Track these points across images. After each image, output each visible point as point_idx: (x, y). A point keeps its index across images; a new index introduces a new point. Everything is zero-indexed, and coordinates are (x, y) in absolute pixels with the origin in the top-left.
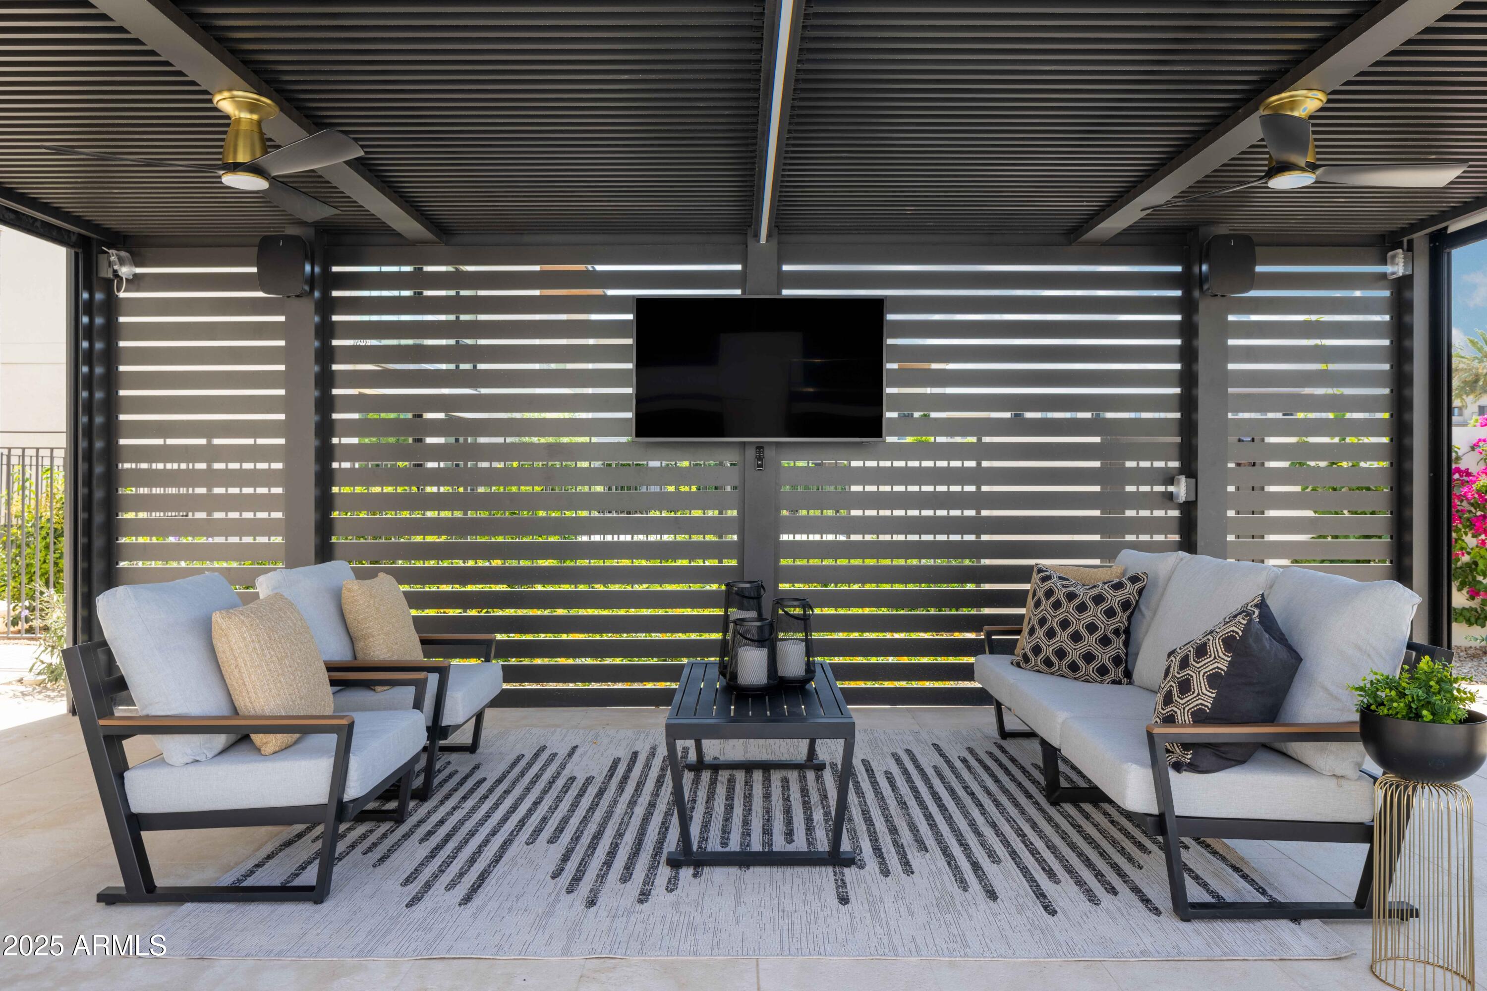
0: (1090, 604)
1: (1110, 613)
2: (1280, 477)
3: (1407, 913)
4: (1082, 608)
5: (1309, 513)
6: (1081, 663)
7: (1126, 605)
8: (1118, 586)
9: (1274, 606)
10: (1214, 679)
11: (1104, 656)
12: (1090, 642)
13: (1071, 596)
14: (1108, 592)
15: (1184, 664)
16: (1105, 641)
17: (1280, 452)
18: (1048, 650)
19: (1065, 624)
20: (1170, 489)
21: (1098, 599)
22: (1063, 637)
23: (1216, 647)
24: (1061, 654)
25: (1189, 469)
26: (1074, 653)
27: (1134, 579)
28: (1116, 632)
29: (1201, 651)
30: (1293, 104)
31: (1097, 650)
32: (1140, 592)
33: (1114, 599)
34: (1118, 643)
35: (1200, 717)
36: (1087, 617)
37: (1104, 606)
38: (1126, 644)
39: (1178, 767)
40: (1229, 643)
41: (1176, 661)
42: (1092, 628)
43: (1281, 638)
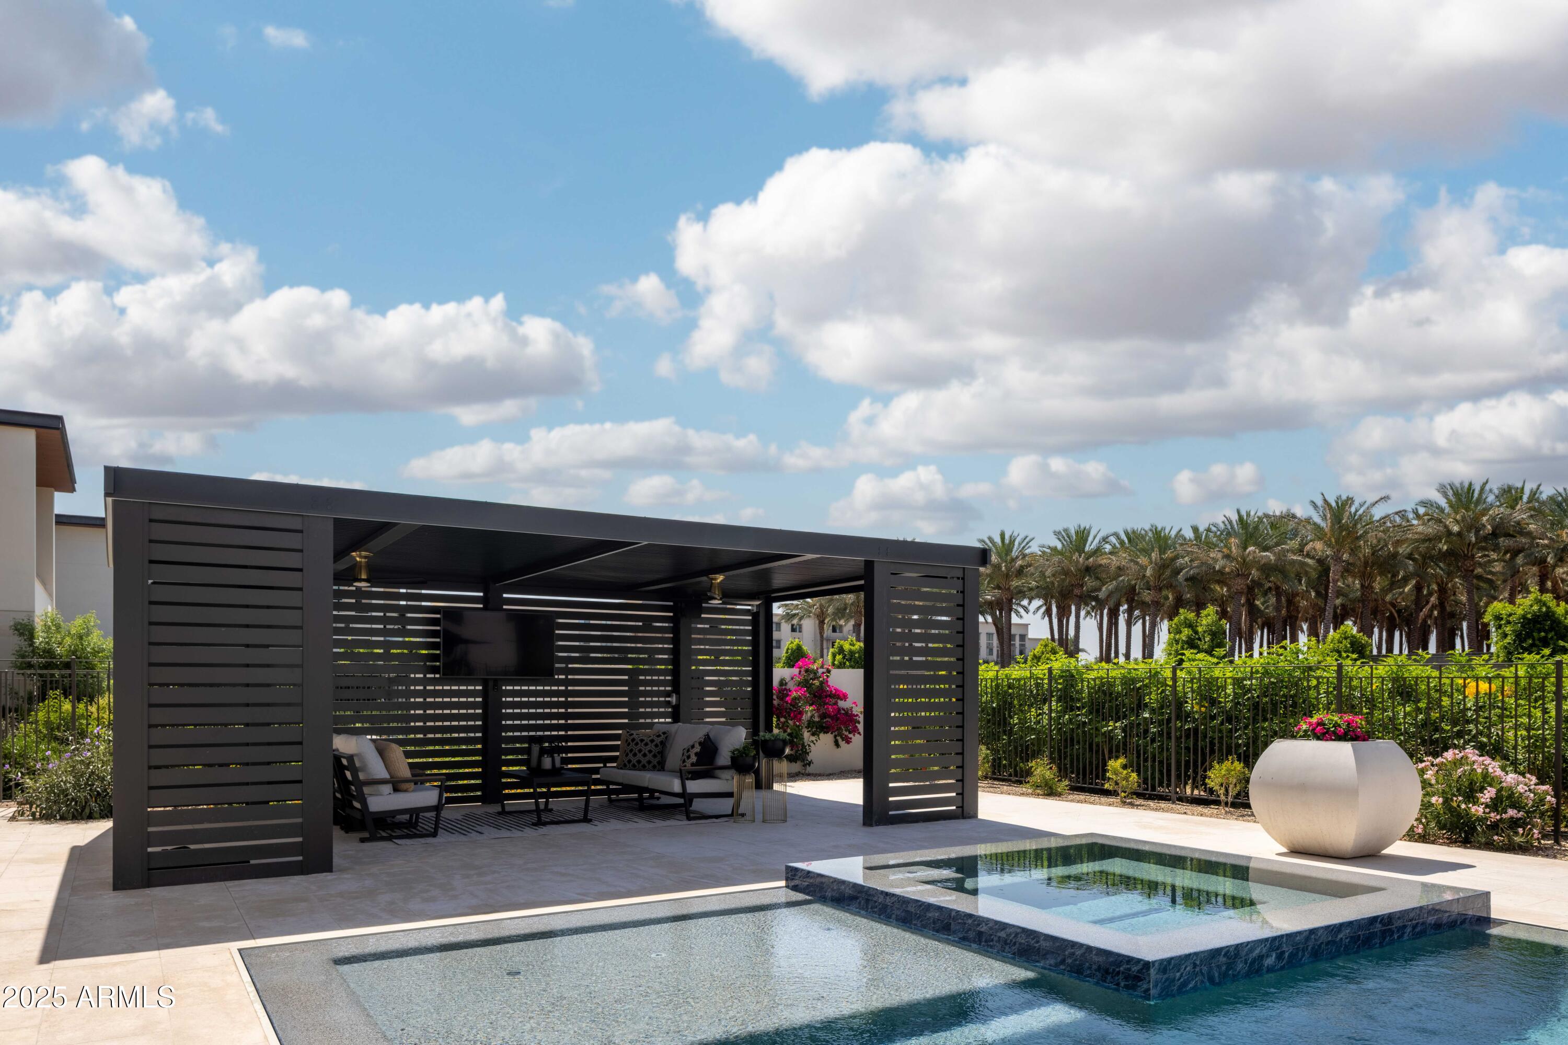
0: (650, 743)
1: (656, 746)
2: (711, 694)
3: (743, 815)
4: (646, 744)
5: (723, 709)
6: (646, 765)
7: (662, 742)
8: (659, 736)
9: (711, 736)
10: (696, 754)
11: (655, 761)
12: (649, 756)
13: (642, 740)
14: (655, 738)
15: (688, 751)
16: (655, 756)
17: (711, 683)
18: (634, 761)
19: (640, 751)
20: (668, 699)
21: (652, 741)
22: (639, 756)
23: (697, 746)
24: (639, 762)
25: (676, 689)
26: (644, 761)
27: (664, 733)
28: (658, 752)
29: (693, 747)
30: (716, 579)
31: (652, 759)
32: (666, 738)
33: (658, 740)
34: (659, 756)
35: (693, 765)
36: (648, 748)
37: (655, 743)
38: (662, 757)
39: (688, 779)
40: (700, 743)
41: (685, 751)
42: (650, 751)
43: (713, 743)
